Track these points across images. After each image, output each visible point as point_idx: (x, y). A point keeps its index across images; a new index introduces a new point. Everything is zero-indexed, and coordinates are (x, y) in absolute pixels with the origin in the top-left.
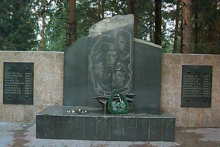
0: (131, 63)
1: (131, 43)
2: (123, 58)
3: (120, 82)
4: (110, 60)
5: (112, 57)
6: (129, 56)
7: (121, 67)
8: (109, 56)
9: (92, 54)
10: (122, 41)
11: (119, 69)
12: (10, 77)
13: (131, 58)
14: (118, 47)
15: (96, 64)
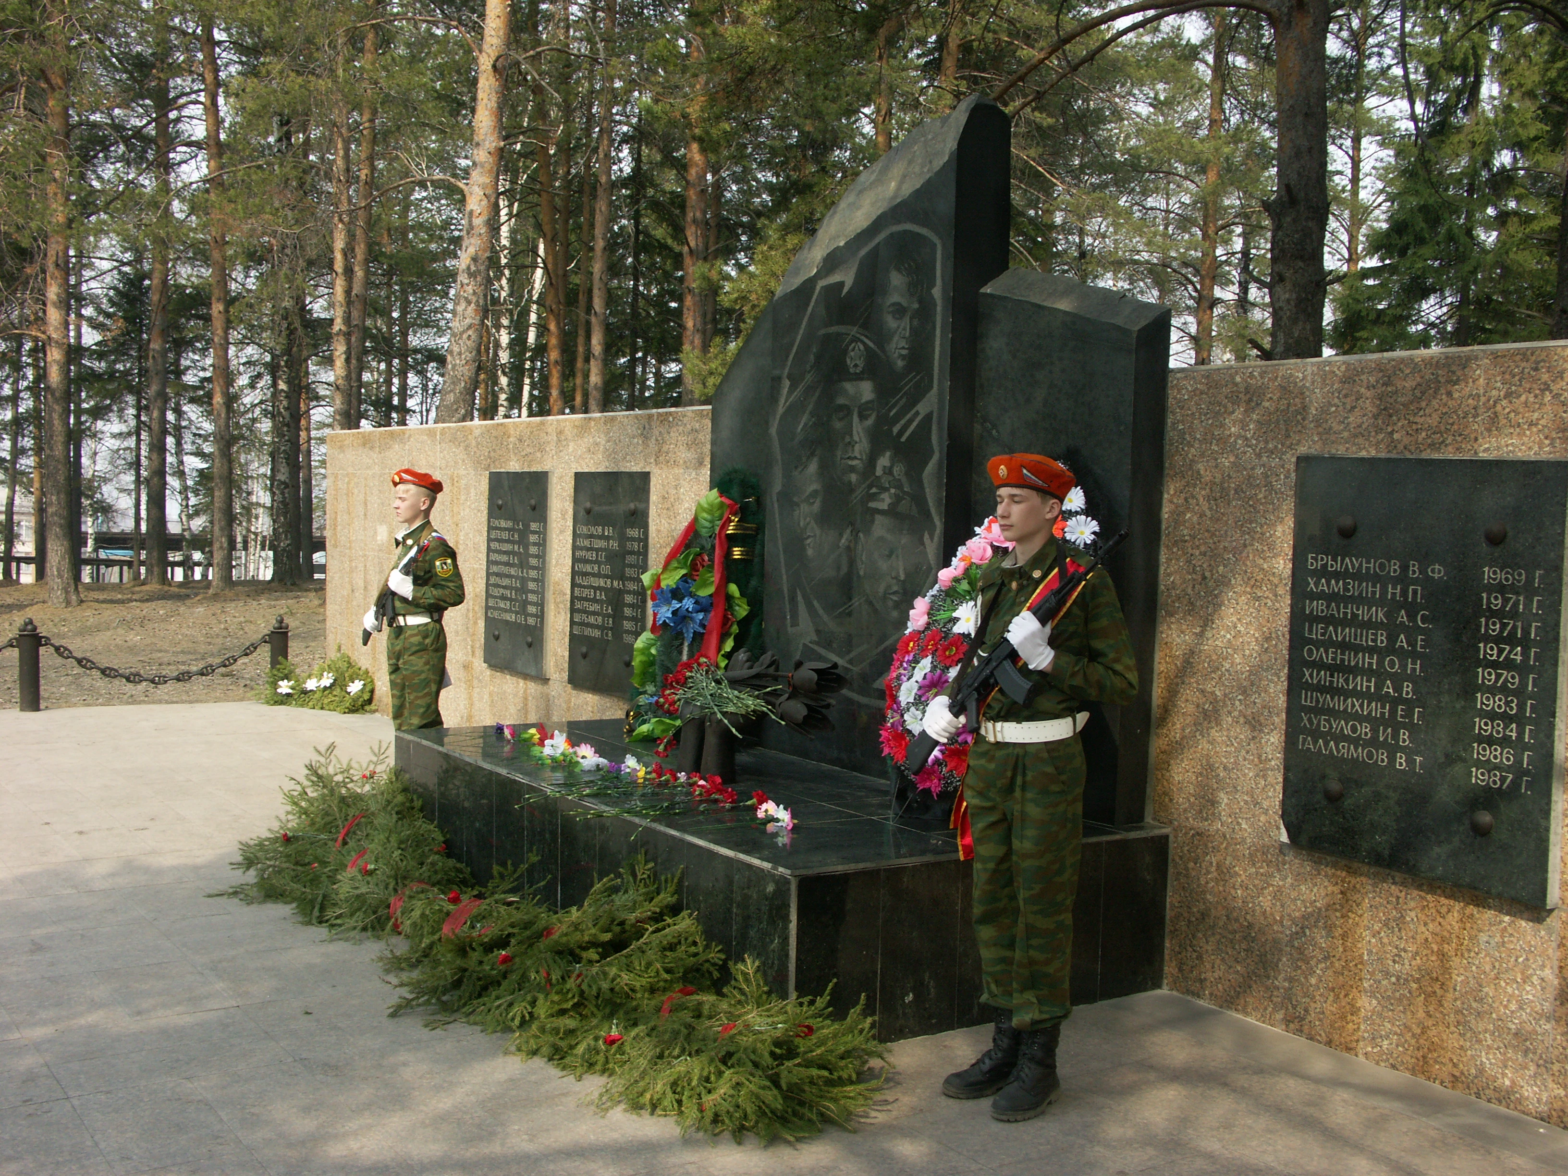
0: (936, 457)
1: (939, 309)
2: (903, 422)
3: (885, 593)
4: (847, 440)
5: (856, 418)
6: (928, 410)
7: (893, 491)
8: (846, 411)
9: (781, 410)
10: (899, 304)
11: (883, 500)
12: (588, 549)
13: (939, 423)
14: (884, 351)
15: (795, 473)
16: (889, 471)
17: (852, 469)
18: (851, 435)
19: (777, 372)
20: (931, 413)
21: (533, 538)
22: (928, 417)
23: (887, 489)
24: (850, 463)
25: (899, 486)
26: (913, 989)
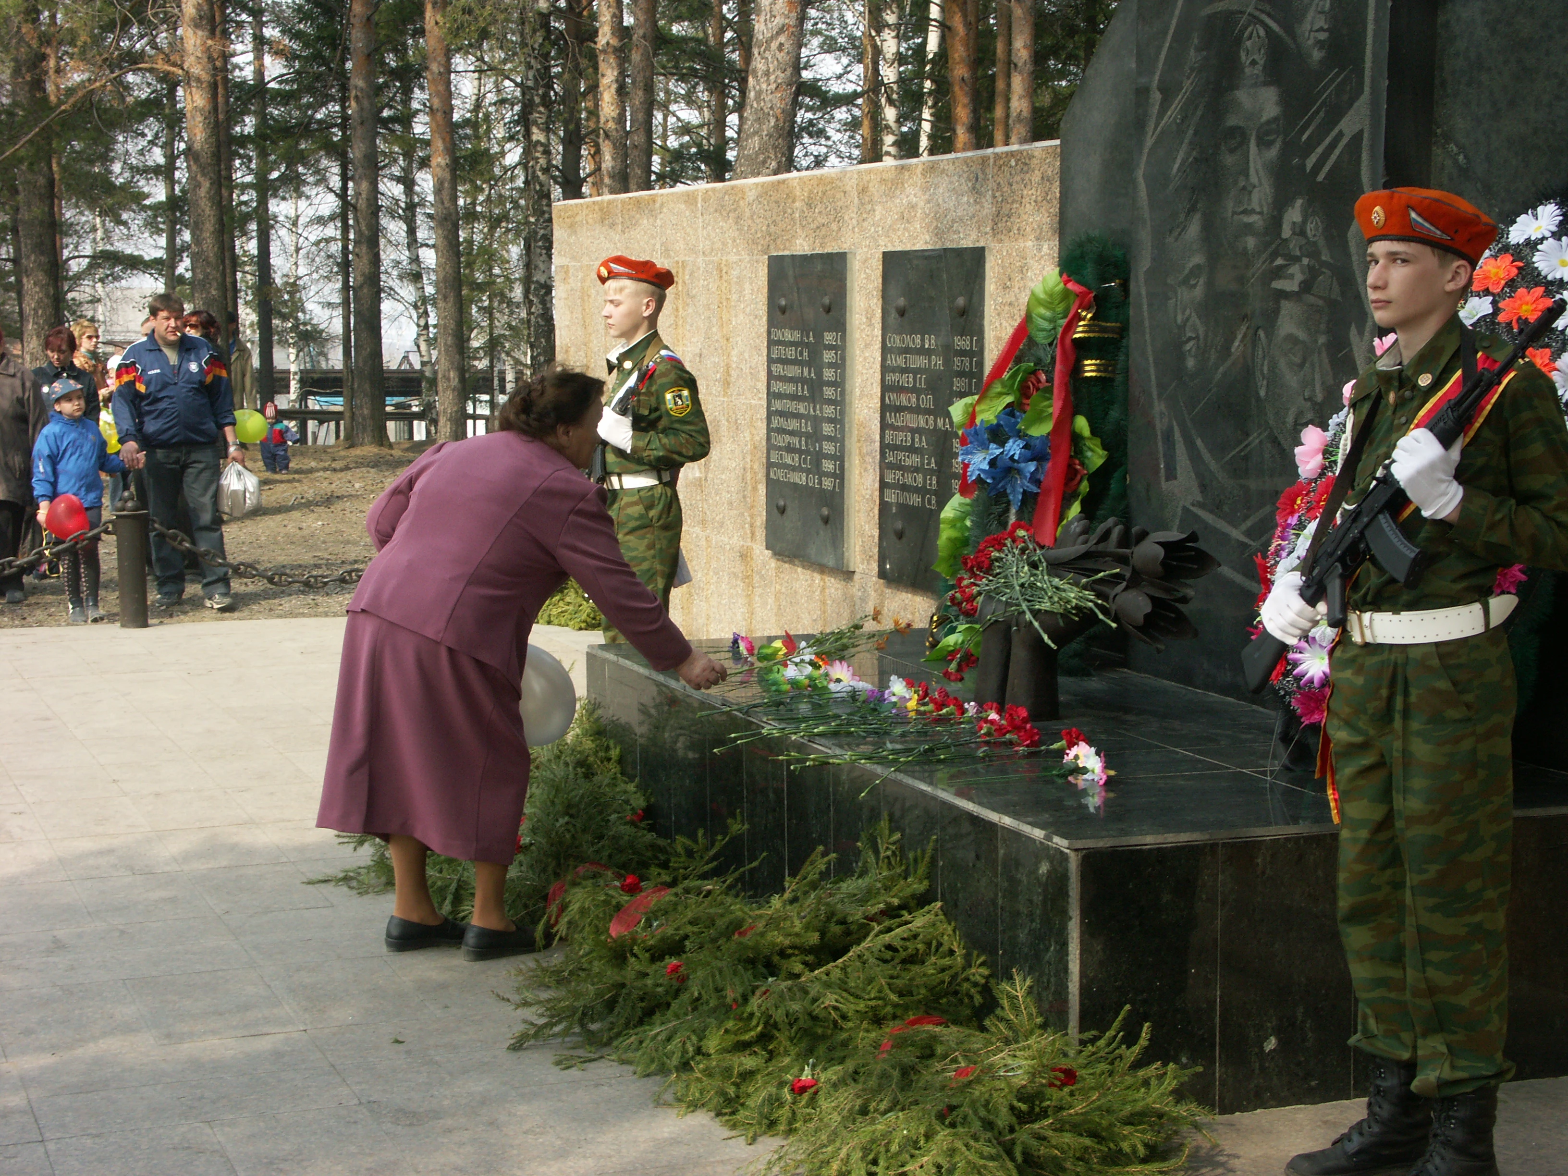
2: (1320, 150)
3: (1296, 424)
4: (1242, 183)
5: (1253, 148)
6: (1356, 129)
7: (1305, 261)
8: (1240, 136)
9: (1149, 142)
11: (1291, 277)
12: (904, 371)
13: (1372, 147)
14: (1293, 36)
15: (1170, 240)
16: (1300, 231)
17: (1248, 228)
18: (1247, 176)
19: (1143, 80)
20: (1361, 132)
21: (828, 356)
22: (1358, 138)
23: (1298, 259)
24: (1246, 219)
25: (1314, 254)
26: (1278, 1032)
